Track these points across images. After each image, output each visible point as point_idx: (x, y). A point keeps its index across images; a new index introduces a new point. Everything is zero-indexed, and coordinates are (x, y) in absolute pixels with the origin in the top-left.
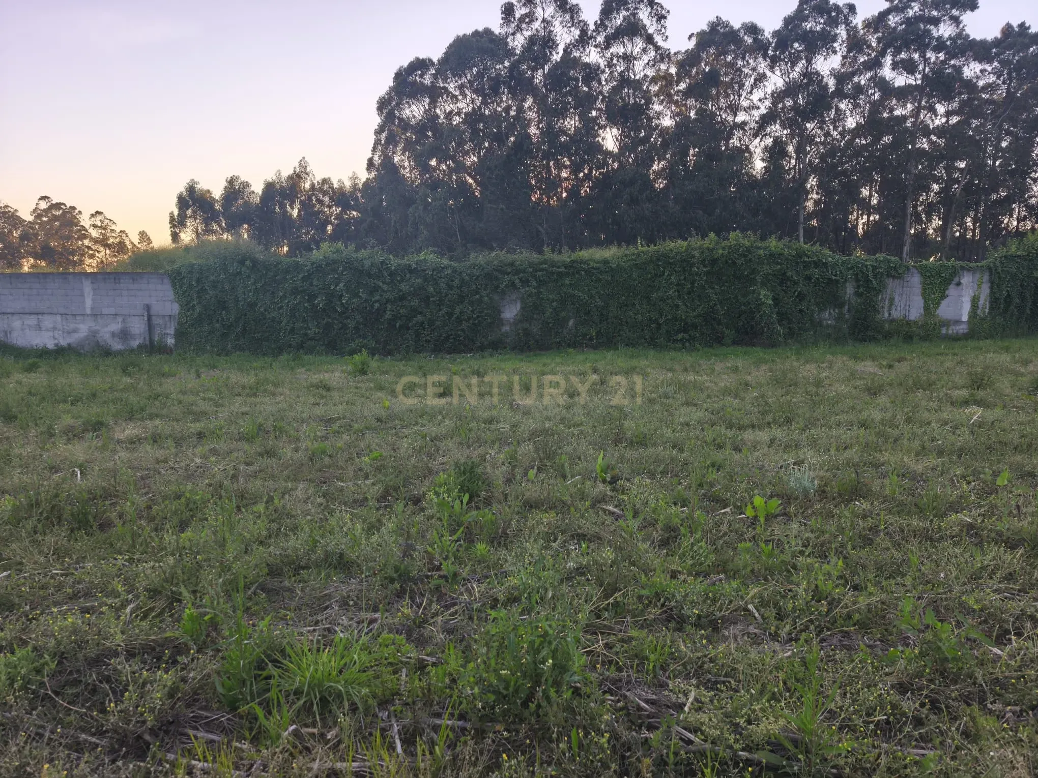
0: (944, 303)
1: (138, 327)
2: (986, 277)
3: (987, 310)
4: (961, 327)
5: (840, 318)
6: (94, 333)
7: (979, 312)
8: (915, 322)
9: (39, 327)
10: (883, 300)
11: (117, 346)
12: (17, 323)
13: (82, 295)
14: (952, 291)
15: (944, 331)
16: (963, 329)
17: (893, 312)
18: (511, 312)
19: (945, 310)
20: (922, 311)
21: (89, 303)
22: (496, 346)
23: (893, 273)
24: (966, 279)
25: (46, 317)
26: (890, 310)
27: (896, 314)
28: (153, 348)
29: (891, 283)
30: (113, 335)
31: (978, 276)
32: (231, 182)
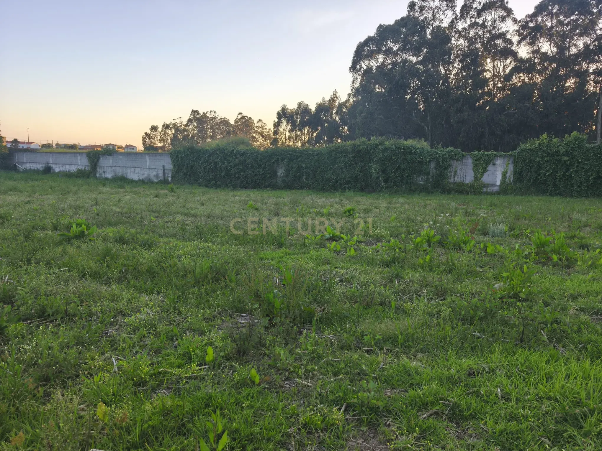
0: (486, 175)
1: (161, 174)
2: (511, 160)
3: (512, 180)
4: (495, 188)
5: (427, 180)
6: (149, 175)
7: (507, 180)
8: (468, 184)
9: (135, 172)
10: (451, 172)
11: (155, 180)
12: (129, 171)
13: (146, 161)
14: (490, 168)
15: (485, 190)
16: (496, 189)
17: (456, 178)
18: (281, 172)
19: (486, 178)
20: (473, 178)
21: (148, 164)
22: (274, 187)
23: (454, 157)
24: (499, 162)
25: (136, 169)
26: (454, 177)
27: (458, 180)
28: (164, 182)
29: (455, 163)
30: (154, 176)
31: (506, 160)
32: (300, 104)
